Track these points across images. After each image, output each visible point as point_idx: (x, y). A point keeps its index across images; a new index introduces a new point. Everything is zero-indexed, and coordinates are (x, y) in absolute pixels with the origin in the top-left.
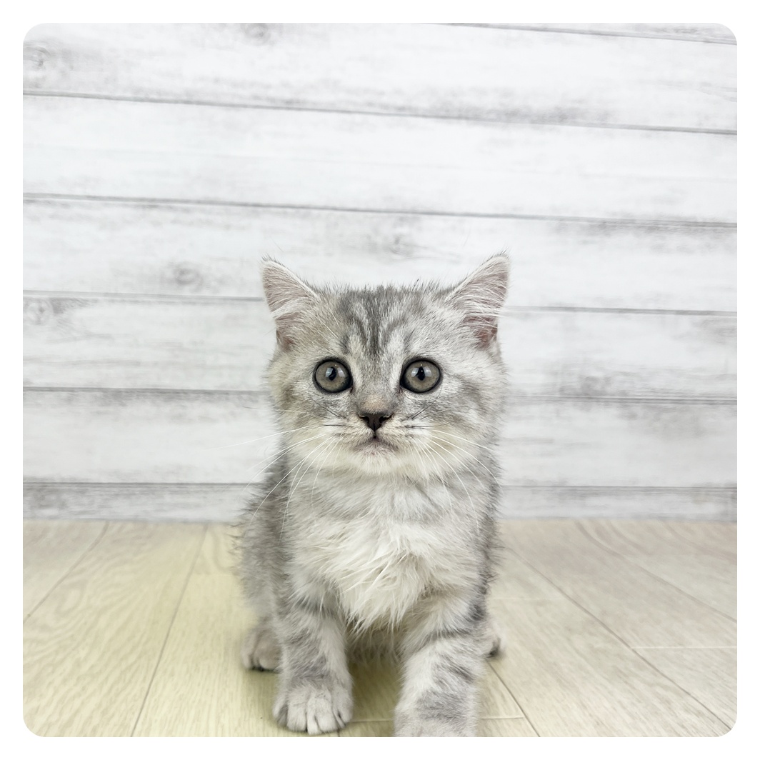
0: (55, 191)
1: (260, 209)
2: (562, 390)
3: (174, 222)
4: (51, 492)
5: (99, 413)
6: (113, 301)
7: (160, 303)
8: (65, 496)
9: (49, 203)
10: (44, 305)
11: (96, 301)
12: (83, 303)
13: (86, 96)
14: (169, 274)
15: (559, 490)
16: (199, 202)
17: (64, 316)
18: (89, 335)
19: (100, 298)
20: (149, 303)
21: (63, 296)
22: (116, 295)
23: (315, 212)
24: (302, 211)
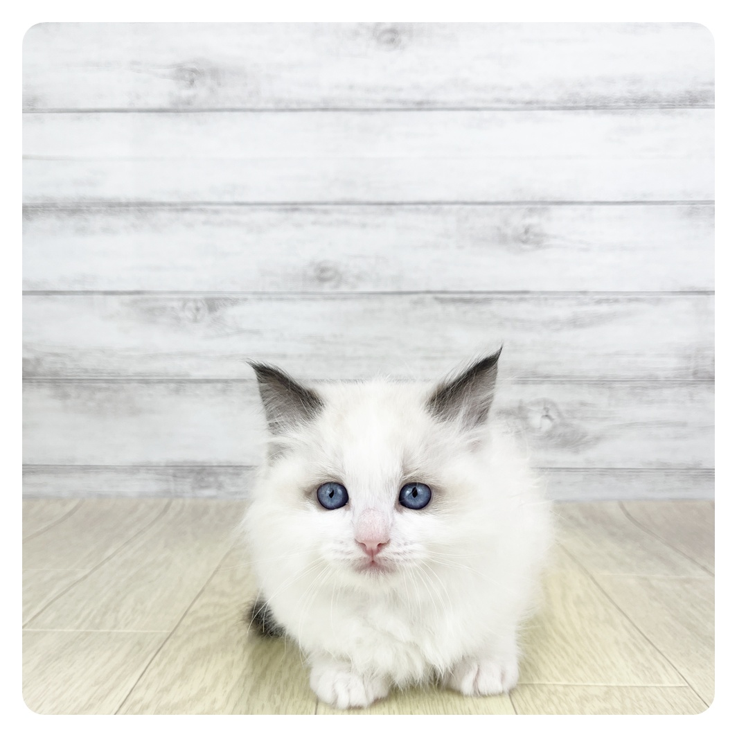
0: (207, 199)
1: (393, 207)
3: (314, 223)
4: (209, 474)
6: (261, 299)
7: (303, 299)
8: (222, 478)
9: (201, 211)
10: (200, 305)
11: (245, 300)
12: (235, 302)
13: (233, 110)
14: (311, 273)
15: (693, 471)
16: (336, 203)
17: (218, 314)
18: (240, 331)
19: (249, 297)
20: (293, 299)
21: (216, 296)
22: (264, 293)
23: (446, 207)
24: (434, 207)
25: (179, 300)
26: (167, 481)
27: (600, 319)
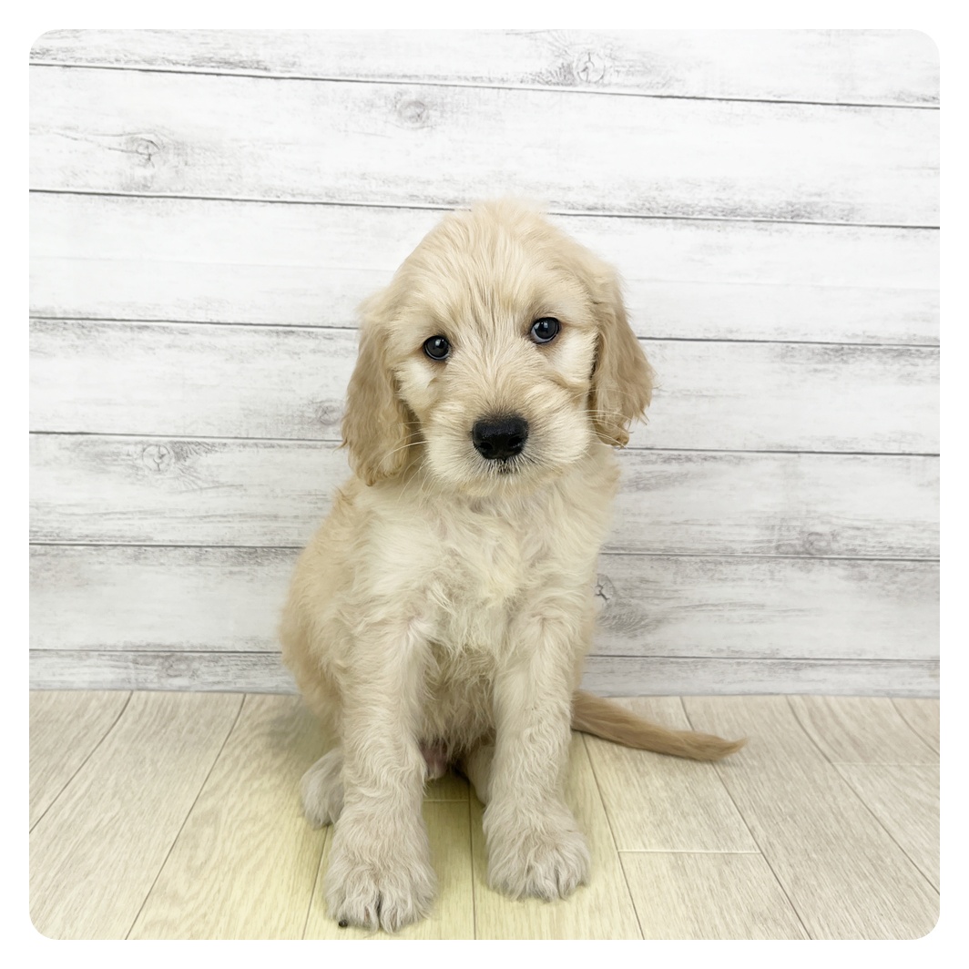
0: (173, 316)
2: (778, 547)
3: (314, 351)
4: (178, 660)
5: (231, 573)
6: (244, 446)
7: (300, 446)
8: (195, 665)
9: (164, 330)
10: (164, 451)
11: (224, 445)
12: (210, 448)
13: (205, 198)
14: (310, 413)
15: (769, 661)
17: (187, 464)
18: (218, 485)
19: (230, 442)
20: (287, 447)
21: (185, 440)
22: (247, 438)
25: (136, 443)
26: (126, 668)
27: (668, 481)
